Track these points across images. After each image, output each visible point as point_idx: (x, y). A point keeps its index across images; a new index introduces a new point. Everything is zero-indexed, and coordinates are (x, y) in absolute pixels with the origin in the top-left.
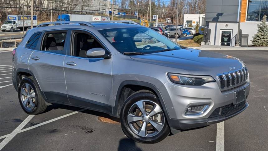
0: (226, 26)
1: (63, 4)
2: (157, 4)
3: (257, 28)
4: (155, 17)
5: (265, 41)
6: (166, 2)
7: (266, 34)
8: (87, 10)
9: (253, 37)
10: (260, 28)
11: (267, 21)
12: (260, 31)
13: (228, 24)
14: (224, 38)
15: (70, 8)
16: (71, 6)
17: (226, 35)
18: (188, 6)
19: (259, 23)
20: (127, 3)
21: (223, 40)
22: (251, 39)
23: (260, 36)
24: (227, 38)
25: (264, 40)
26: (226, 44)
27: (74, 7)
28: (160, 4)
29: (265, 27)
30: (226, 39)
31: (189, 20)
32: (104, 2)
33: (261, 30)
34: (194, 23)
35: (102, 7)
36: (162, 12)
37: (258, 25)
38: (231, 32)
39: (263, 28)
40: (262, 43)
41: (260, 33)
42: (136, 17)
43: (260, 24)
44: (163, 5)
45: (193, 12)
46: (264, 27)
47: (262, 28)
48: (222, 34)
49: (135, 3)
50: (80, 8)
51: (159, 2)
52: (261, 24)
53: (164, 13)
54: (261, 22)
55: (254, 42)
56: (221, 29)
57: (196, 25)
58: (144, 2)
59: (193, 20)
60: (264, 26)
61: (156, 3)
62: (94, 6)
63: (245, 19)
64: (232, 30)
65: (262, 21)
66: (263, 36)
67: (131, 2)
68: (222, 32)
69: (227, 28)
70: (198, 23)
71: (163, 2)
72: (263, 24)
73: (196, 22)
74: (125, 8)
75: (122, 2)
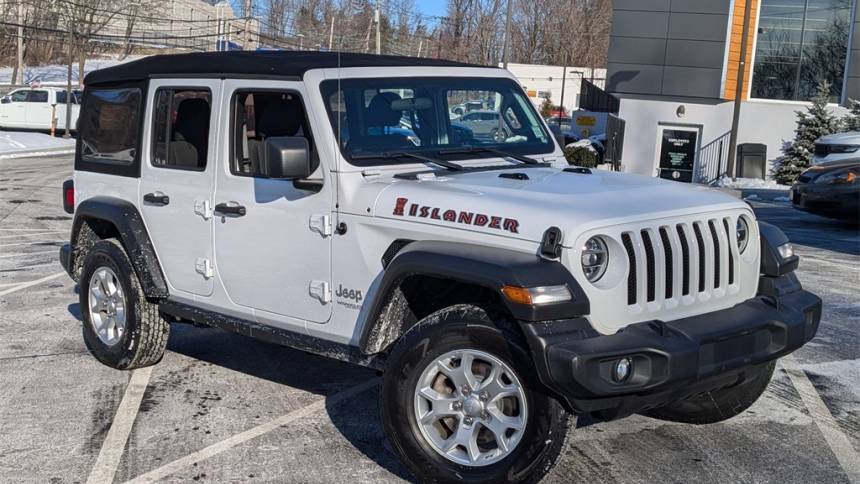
0: (681, 111)
2: (397, 23)
3: (796, 126)
6: (429, 18)
8: (147, 35)
11: (830, 102)
12: (808, 134)
13: (685, 105)
14: (672, 155)
15: (86, 25)
16: (91, 18)
17: (678, 143)
19: (804, 106)
20: (290, 16)
21: (665, 161)
24: (682, 155)
27: (101, 20)
28: (408, 23)
29: (823, 122)
30: (677, 158)
32: (208, 7)
33: (811, 131)
34: (534, 95)
35: (200, 24)
36: (415, 52)
37: (800, 115)
38: (695, 133)
39: (817, 125)
41: (805, 142)
43: (805, 111)
44: (419, 27)
46: (819, 123)
47: (812, 125)
48: (665, 140)
49: (320, 15)
50: (123, 24)
51: (404, 15)
52: (811, 111)
54: (809, 104)
56: (660, 124)
58: (351, 14)
59: (530, 86)
60: (820, 119)
61: (394, 20)
62: (172, 21)
63: (746, 91)
64: (701, 127)
65: (812, 99)
67: (303, 11)
68: (665, 131)
69: (683, 119)
70: (547, 95)
71: (418, 17)
72: (818, 112)
73: (541, 93)
74: (283, 31)
75: (273, 11)
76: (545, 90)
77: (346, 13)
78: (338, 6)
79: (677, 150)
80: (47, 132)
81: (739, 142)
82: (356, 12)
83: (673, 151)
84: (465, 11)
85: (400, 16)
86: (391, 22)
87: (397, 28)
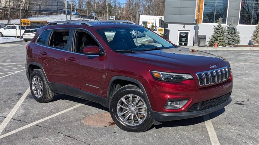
0: (184, 27)
1: (21, 3)
2: (113, 5)
3: (214, 30)
4: (112, 17)
5: (221, 42)
6: (122, 3)
7: (221, 35)
9: (210, 38)
10: (217, 29)
11: (223, 23)
12: (217, 32)
13: (185, 25)
14: (182, 39)
15: (28, 7)
16: (29, 6)
17: (184, 35)
18: (143, 8)
19: (216, 24)
20: (84, 4)
21: (180, 40)
22: (208, 40)
23: (216, 37)
24: (185, 39)
25: (220, 40)
26: (183, 44)
27: (32, 6)
28: (116, 5)
30: (183, 40)
31: (145, 21)
34: (149, 23)
35: (59, 6)
36: (118, 13)
37: (215, 27)
38: (188, 33)
39: (219, 30)
40: (219, 44)
41: (216, 34)
42: (94, 17)
44: (119, 6)
45: (147, 13)
46: (220, 29)
48: (180, 34)
49: (92, 3)
50: (38, 7)
51: (115, 3)
52: (217, 26)
53: (120, 14)
54: (217, 24)
55: (211, 43)
56: (179, 30)
57: (151, 26)
58: (101, 3)
59: (149, 21)
60: (220, 28)
61: (112, 4)
63: (201, 21)
64: (190, 31)
66: (219, 36)
67: (88, 2)
68: (180, 32)
69: (185, 29)
70: (153, 24)
71: (119, 3)
72: (219, 26)
73: (151, 23)
74: (82, 8)
75: (80, 2)
76: (152, 22)
77: (99, 2)
78: (97, 1)
79: (184, 37)
80: (15, 37)
81: (199, 35)
82: (102, 2)
83: (182, 38)
84: (131, 2)
85: (114, 3)
86: (112, 5)
87: (114, 6)
